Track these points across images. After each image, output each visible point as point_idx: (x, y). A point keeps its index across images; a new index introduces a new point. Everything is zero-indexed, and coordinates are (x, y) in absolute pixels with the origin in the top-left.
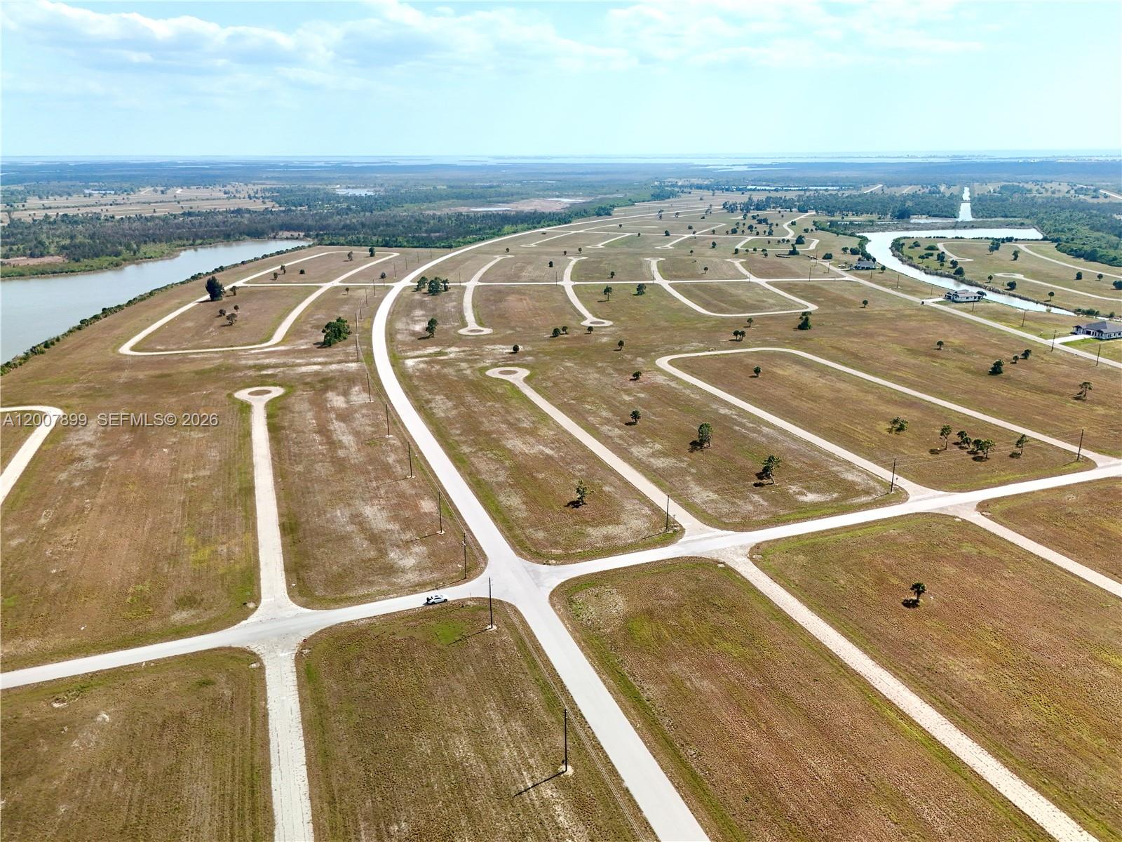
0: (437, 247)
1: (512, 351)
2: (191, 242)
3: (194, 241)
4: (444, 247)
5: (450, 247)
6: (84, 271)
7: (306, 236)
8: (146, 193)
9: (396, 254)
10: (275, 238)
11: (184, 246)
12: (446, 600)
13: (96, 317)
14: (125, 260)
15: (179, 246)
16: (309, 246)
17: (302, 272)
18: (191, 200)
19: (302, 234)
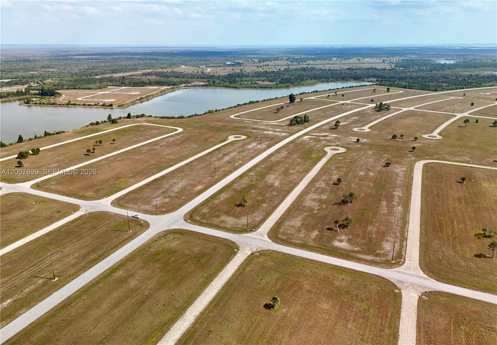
0: (429, 90)
1: (356, 141)
2: (327, 80)
3: (328, 80)
4: (432, 90)
5: (436, 91)
6: (275, 88)
7: (377, 81)
8: (354, 60)
9: (402, 92)
10: (363, 81)
11: (323, 81)
12: (138, 218)
13: (245, 104)
14: (293, 85)
15: (322, 81)
16: (370, 85)
17: (343, 96)
18: (364, 63)
19: (376, 79)
